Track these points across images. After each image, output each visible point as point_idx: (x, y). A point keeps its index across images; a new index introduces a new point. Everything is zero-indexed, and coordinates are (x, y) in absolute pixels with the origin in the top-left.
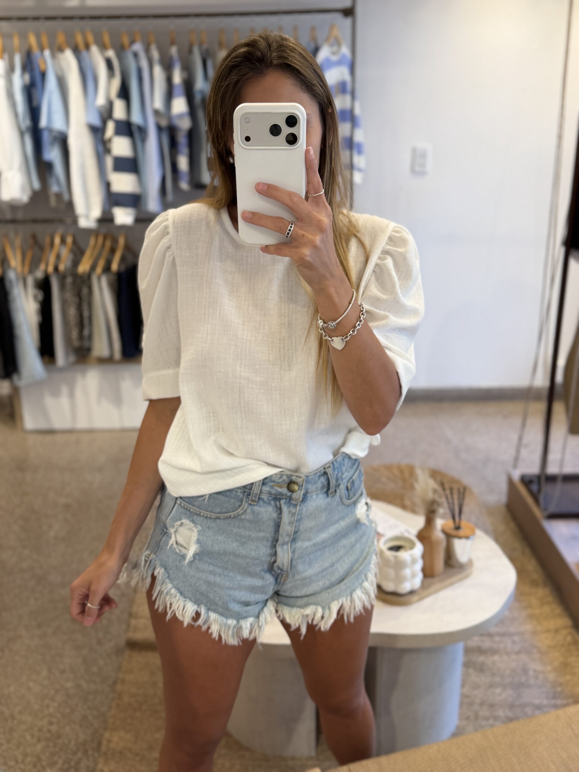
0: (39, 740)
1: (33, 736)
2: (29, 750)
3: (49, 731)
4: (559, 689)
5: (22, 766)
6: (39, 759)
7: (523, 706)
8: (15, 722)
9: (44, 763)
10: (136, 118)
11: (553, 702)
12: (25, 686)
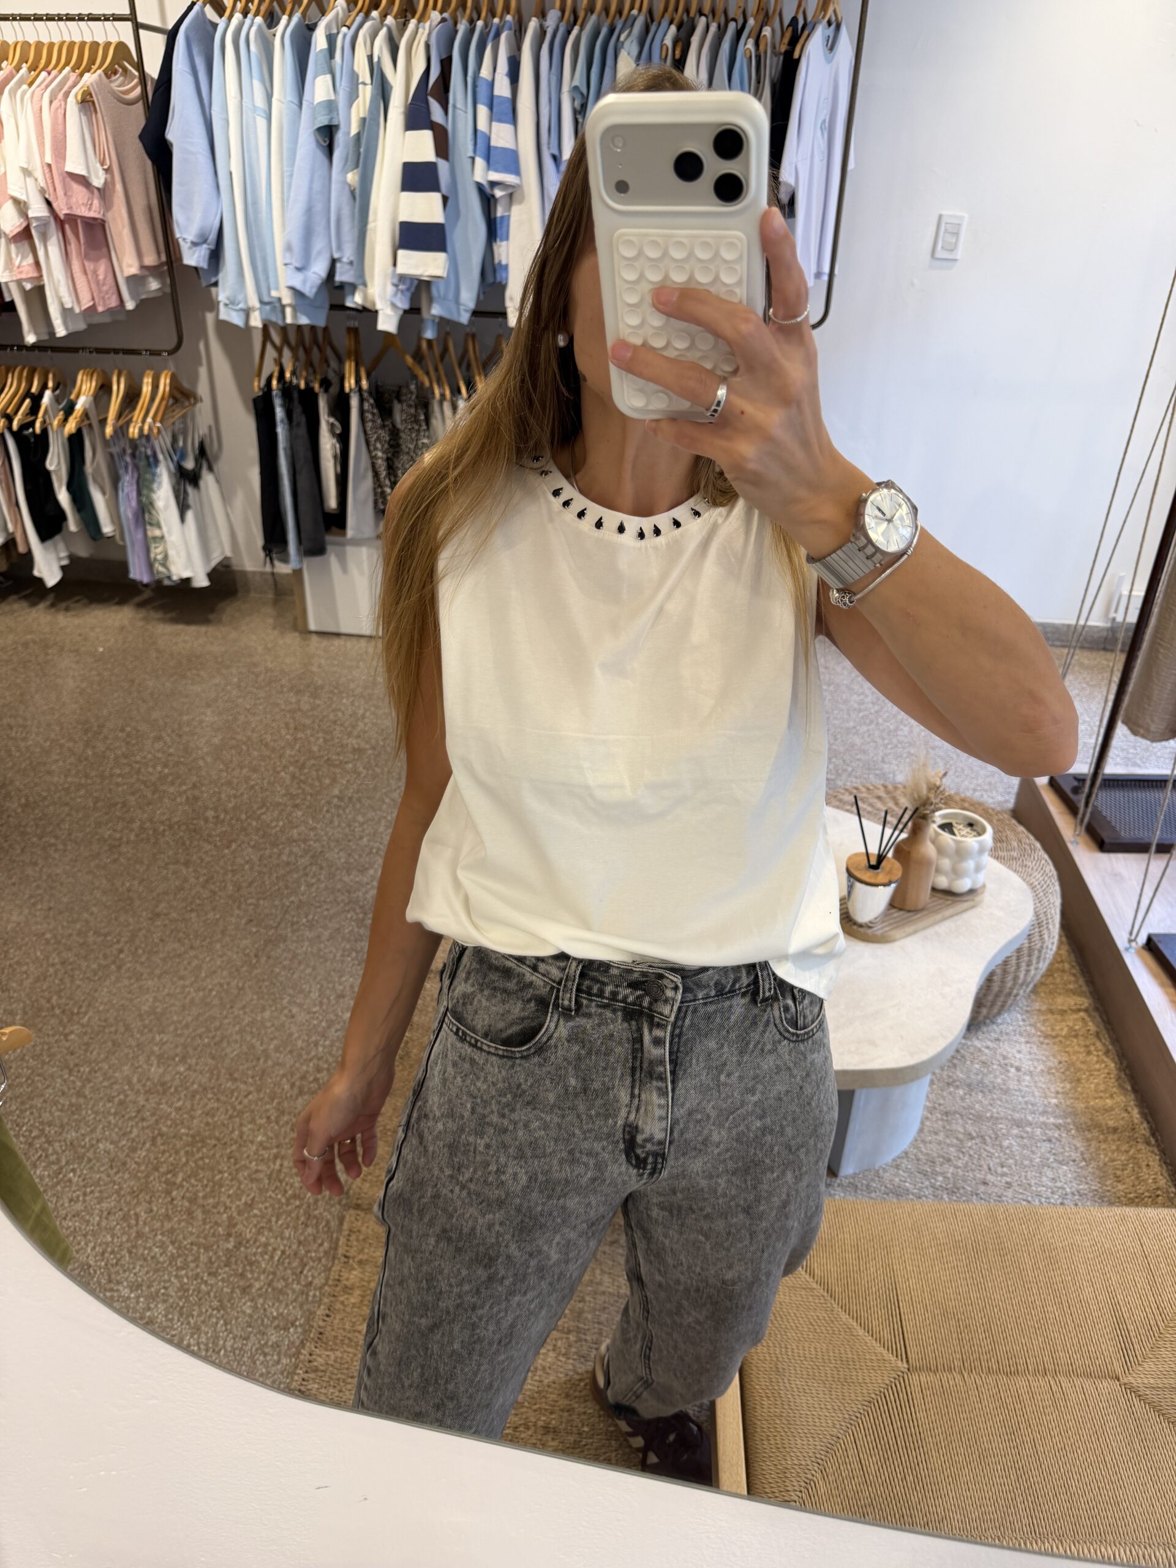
0: (301, 1093)
1: (293, 1085)
2: (286, 1104)
3: (316, 1080)
8: (270, 1063)
12: (286, 1012)
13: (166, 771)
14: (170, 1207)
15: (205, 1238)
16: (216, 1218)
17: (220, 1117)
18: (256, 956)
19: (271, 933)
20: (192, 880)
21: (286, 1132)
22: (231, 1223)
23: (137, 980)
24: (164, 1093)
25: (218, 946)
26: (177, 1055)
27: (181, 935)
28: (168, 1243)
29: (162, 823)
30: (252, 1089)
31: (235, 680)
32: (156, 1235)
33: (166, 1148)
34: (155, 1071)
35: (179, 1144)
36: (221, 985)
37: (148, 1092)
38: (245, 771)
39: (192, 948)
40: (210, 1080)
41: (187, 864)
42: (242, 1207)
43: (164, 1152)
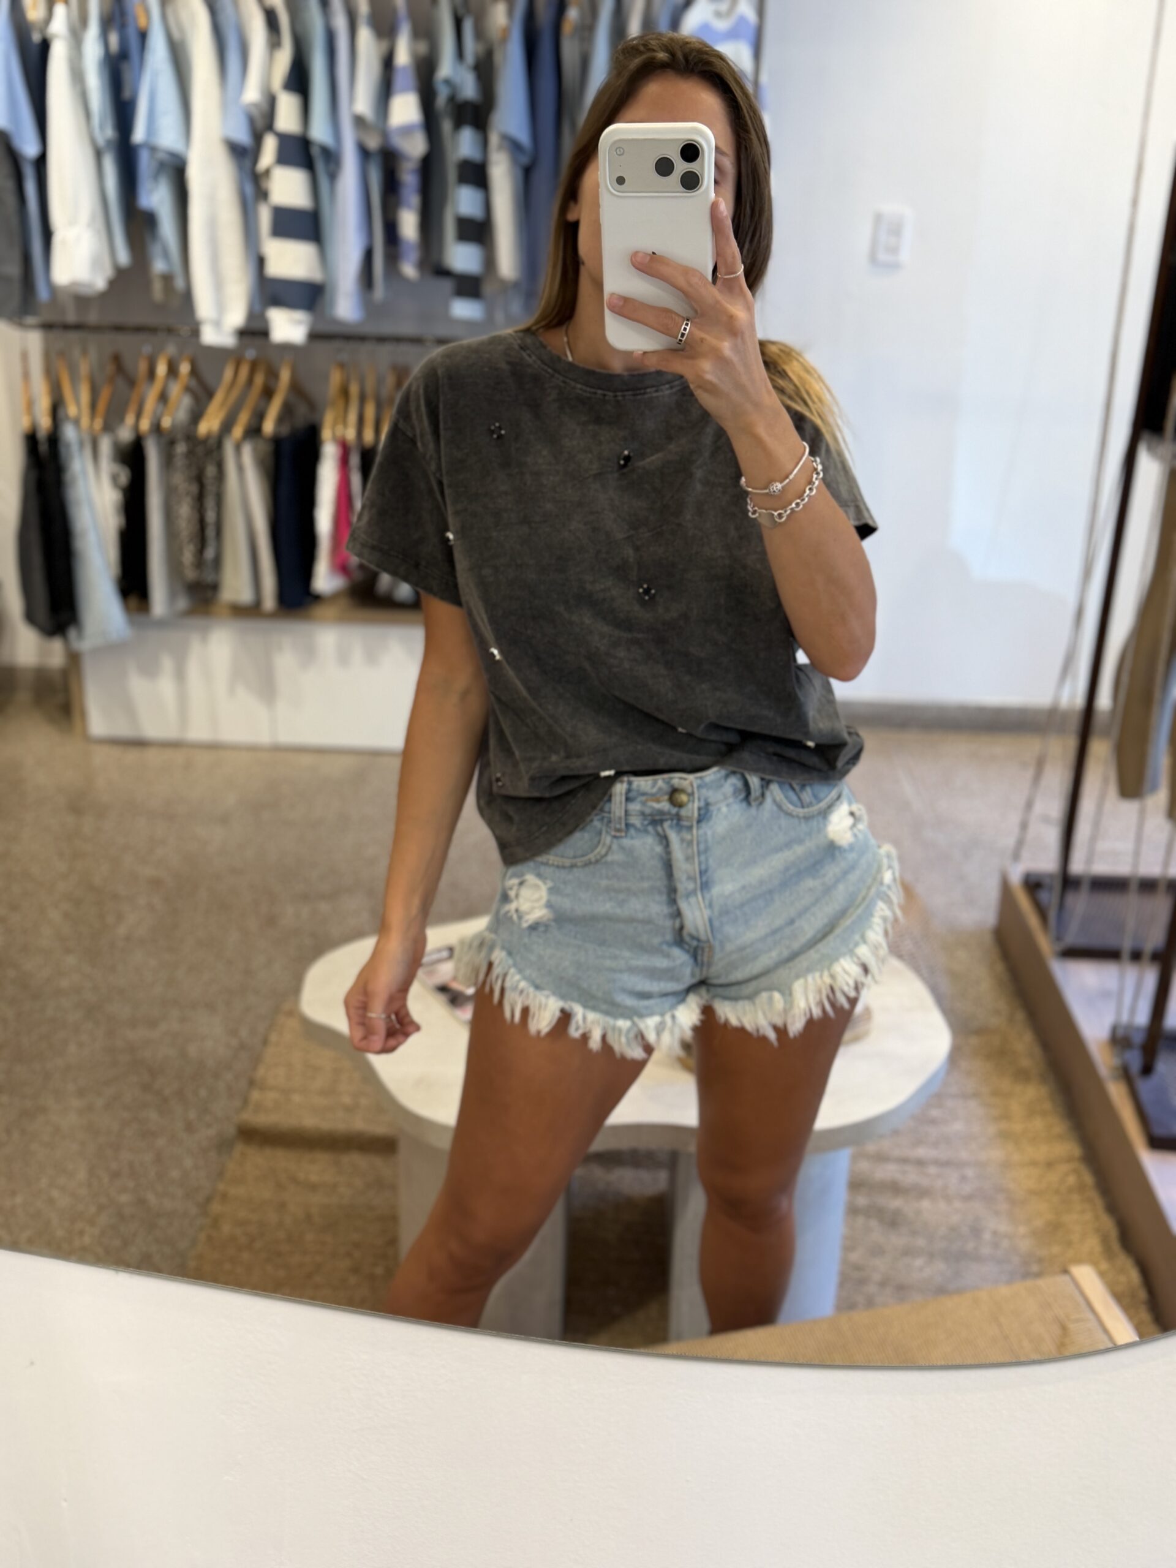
10: (320, 132)
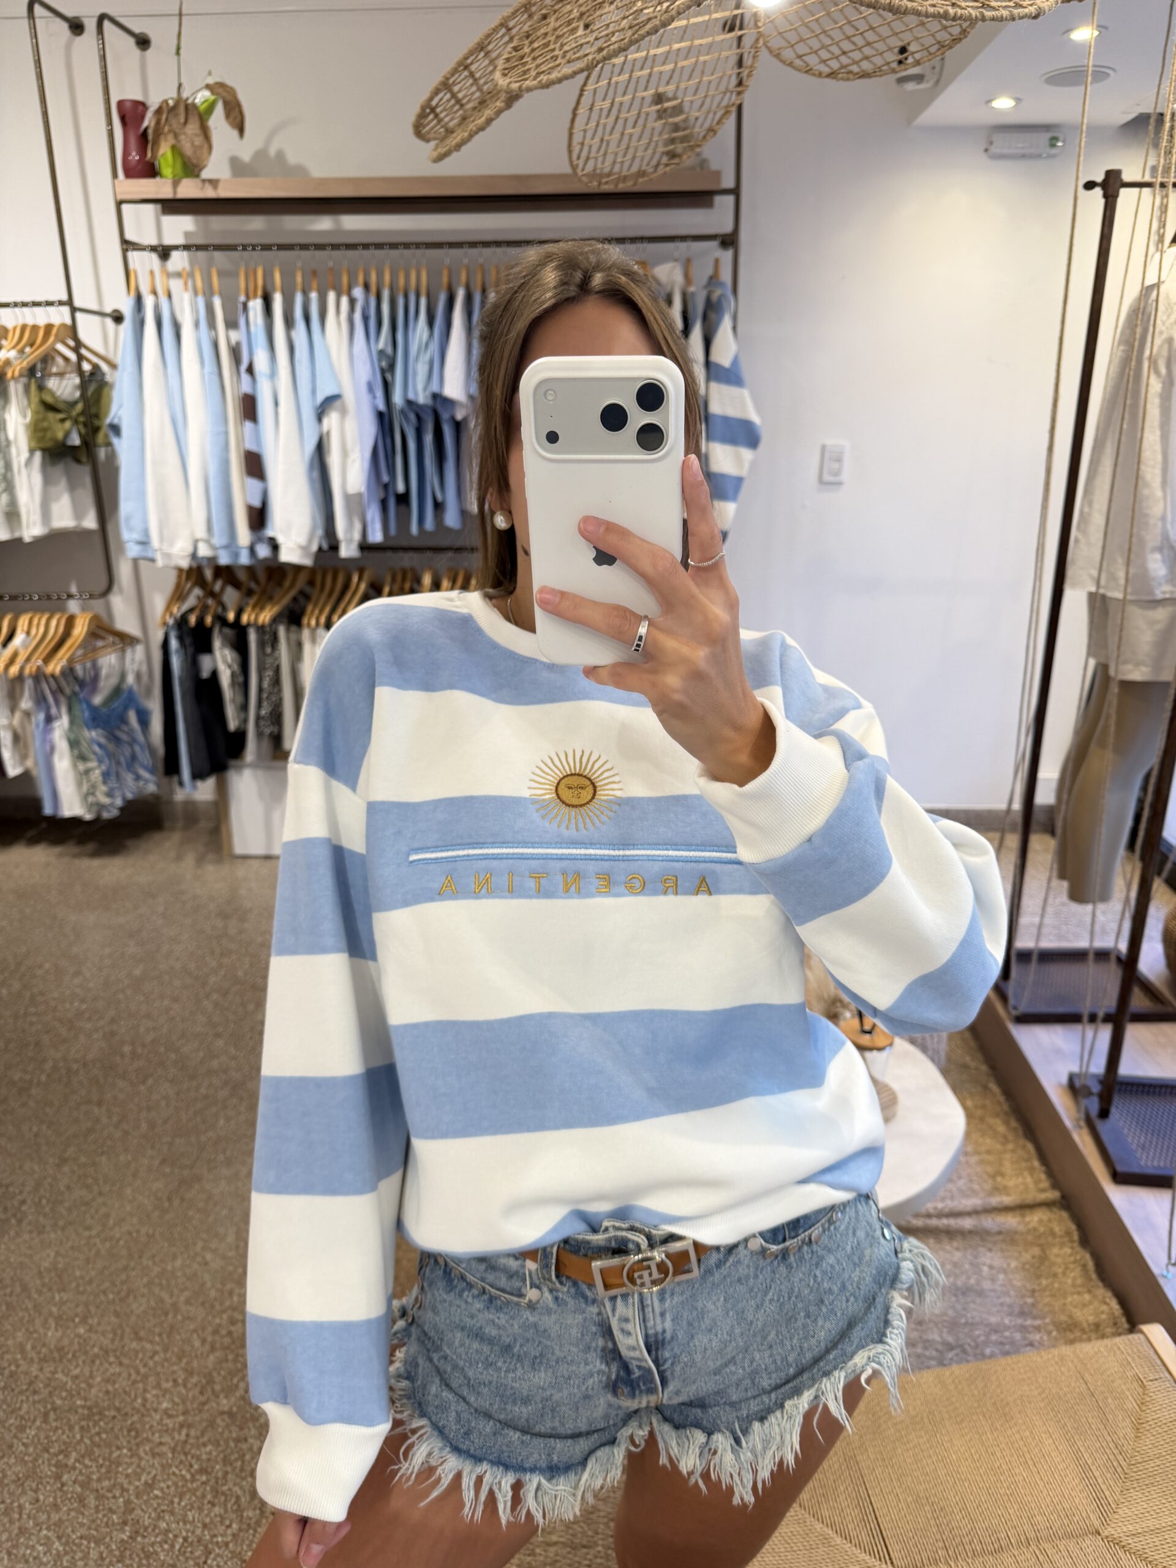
0: (213, 1349)
1: (204, 1341)
2: (195, 1364)
3: (230, 1333)
4: (1030, 1300)
5: (184, 1391)
6: (211, 1382)
7: (973, 1325)
8: (179, 1317)
9: (217, 1387)
11: (1020, 1321)
12: (199, 1259)
13: (84, 1007)
14: (59, 1494)
15: (96, 1530)
16: (111, 1504)
17: (122, 1383)
18: (169, 1199)
19: (186, 1172)
20: (105, 1120)
21: (194, 1397)
22: (129, 1508)
23: (40, 1233)
24: (61, 1360)
25: (128, 1191)
26: (77, 1315)
27: (90, 1181)
28: (55, 1539)
29: (76, 1061)
30: (158, 1348)
31: (161, 909)
32: (41, 1530)
33: (59, 1424)
34: (52, 1335)
35: (73, 1418)
36: (130, 1233)
37: (44, 1360)
38: (166, 1002)
39: (100, 1194)
40: (113, 1341)
41: (99, 1104)
42: (141, 1487)
43: (57, 1428)
